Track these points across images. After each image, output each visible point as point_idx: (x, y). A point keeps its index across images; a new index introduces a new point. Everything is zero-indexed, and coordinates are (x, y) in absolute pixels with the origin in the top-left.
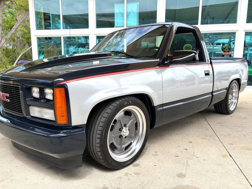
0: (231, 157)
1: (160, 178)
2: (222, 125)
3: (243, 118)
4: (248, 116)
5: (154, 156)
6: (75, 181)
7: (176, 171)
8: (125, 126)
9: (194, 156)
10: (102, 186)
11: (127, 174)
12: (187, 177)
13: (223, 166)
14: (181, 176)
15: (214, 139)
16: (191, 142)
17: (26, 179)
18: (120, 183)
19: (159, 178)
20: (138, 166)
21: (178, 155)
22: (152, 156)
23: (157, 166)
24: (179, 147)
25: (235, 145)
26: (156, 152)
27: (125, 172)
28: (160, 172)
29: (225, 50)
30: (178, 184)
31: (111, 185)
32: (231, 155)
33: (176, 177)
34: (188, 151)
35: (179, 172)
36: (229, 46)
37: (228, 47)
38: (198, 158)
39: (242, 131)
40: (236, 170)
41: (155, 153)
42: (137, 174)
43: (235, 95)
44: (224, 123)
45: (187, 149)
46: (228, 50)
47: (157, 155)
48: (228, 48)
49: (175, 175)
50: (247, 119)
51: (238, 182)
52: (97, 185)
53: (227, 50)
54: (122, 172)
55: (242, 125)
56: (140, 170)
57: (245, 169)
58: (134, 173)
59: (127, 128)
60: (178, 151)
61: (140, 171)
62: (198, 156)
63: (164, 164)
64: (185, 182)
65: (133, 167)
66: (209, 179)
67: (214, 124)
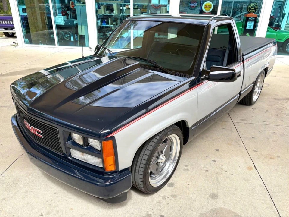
0: (256, 169)
1: (196, 200)
2: (245, 122)
3: (265, 111)
4: (270, 107)
5: (186, 171)
6: (119, 209)
7: (209, 190)
8: (162, 152)
9: (223, 170)
10: (145, 213)
11: (165, 197)
12: (219, 197)
13: (249, 182)
14: (214, 196)
15: (239, 144)
16: (217, 150)
17: (72, 209)
18: (161, 208)
19: (194, 201)
20: (173, 186)
21: (207, 170)
22: (184, 172)
23: (190, 185)
24: (207, 158)
25: (259, 152)
26: (186, 166)
27: (163, 195)
28: (194, 192)
29: (251, 10)
30: (213, 207)
31: (153, 212)
32: (256, 167)
33: (210, 198)
34: (216, 163)
35: (212, 192)
36: (256, 6)
37: (254, 7)
38: (226, 172)
39: (265, 131)
40: (262, 186)
41: (186, 168)
42: (174, 196)
43: (260, 85)
44: (247, 119)
45: (215, 161)
46: (254, 11)
47: (188, 170)
48: (254, 9)
49: (208, 196)
50: (269, 112)
51: (264, 202)
52: (140, 213)
53: (252, 11)
54: (160, 195)
55: (265, 122)
56: (176, 191)
57: (269, 184)
58: (171, 195)
59: (164, 154)
60: (207, 164)
61: (176, 193)
62: (226, 169)
63: (197, 182)
64: (219, 204)
65: (169, 188)
66: (239, 199)
67: (238, 122)
